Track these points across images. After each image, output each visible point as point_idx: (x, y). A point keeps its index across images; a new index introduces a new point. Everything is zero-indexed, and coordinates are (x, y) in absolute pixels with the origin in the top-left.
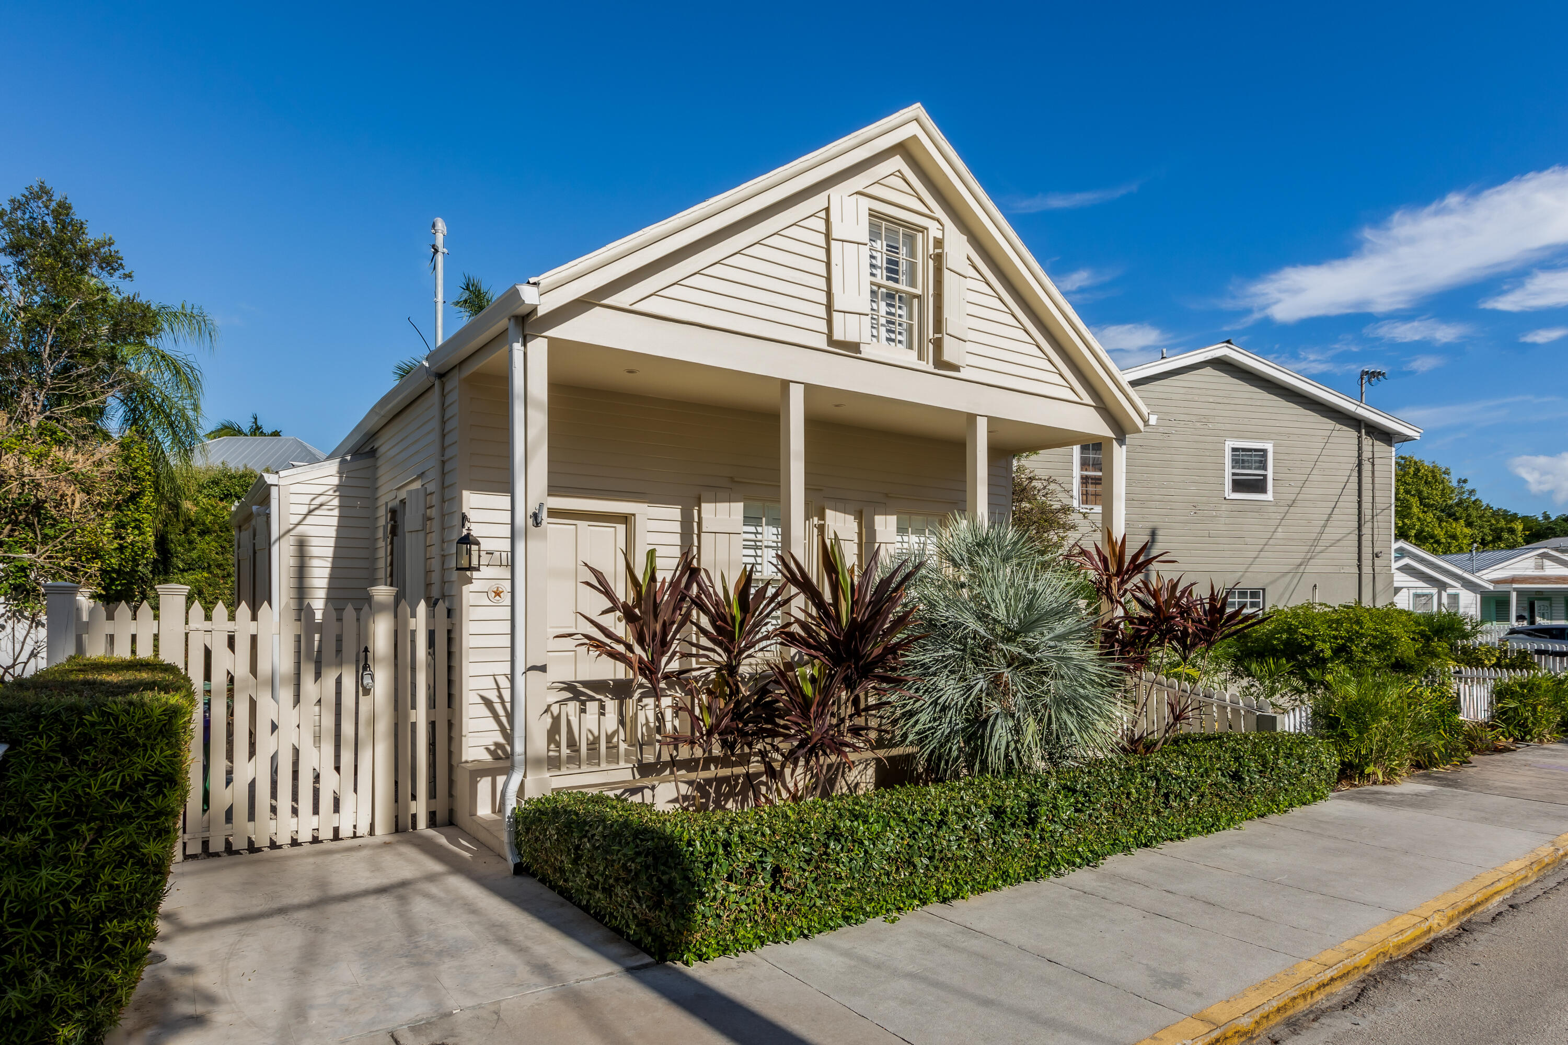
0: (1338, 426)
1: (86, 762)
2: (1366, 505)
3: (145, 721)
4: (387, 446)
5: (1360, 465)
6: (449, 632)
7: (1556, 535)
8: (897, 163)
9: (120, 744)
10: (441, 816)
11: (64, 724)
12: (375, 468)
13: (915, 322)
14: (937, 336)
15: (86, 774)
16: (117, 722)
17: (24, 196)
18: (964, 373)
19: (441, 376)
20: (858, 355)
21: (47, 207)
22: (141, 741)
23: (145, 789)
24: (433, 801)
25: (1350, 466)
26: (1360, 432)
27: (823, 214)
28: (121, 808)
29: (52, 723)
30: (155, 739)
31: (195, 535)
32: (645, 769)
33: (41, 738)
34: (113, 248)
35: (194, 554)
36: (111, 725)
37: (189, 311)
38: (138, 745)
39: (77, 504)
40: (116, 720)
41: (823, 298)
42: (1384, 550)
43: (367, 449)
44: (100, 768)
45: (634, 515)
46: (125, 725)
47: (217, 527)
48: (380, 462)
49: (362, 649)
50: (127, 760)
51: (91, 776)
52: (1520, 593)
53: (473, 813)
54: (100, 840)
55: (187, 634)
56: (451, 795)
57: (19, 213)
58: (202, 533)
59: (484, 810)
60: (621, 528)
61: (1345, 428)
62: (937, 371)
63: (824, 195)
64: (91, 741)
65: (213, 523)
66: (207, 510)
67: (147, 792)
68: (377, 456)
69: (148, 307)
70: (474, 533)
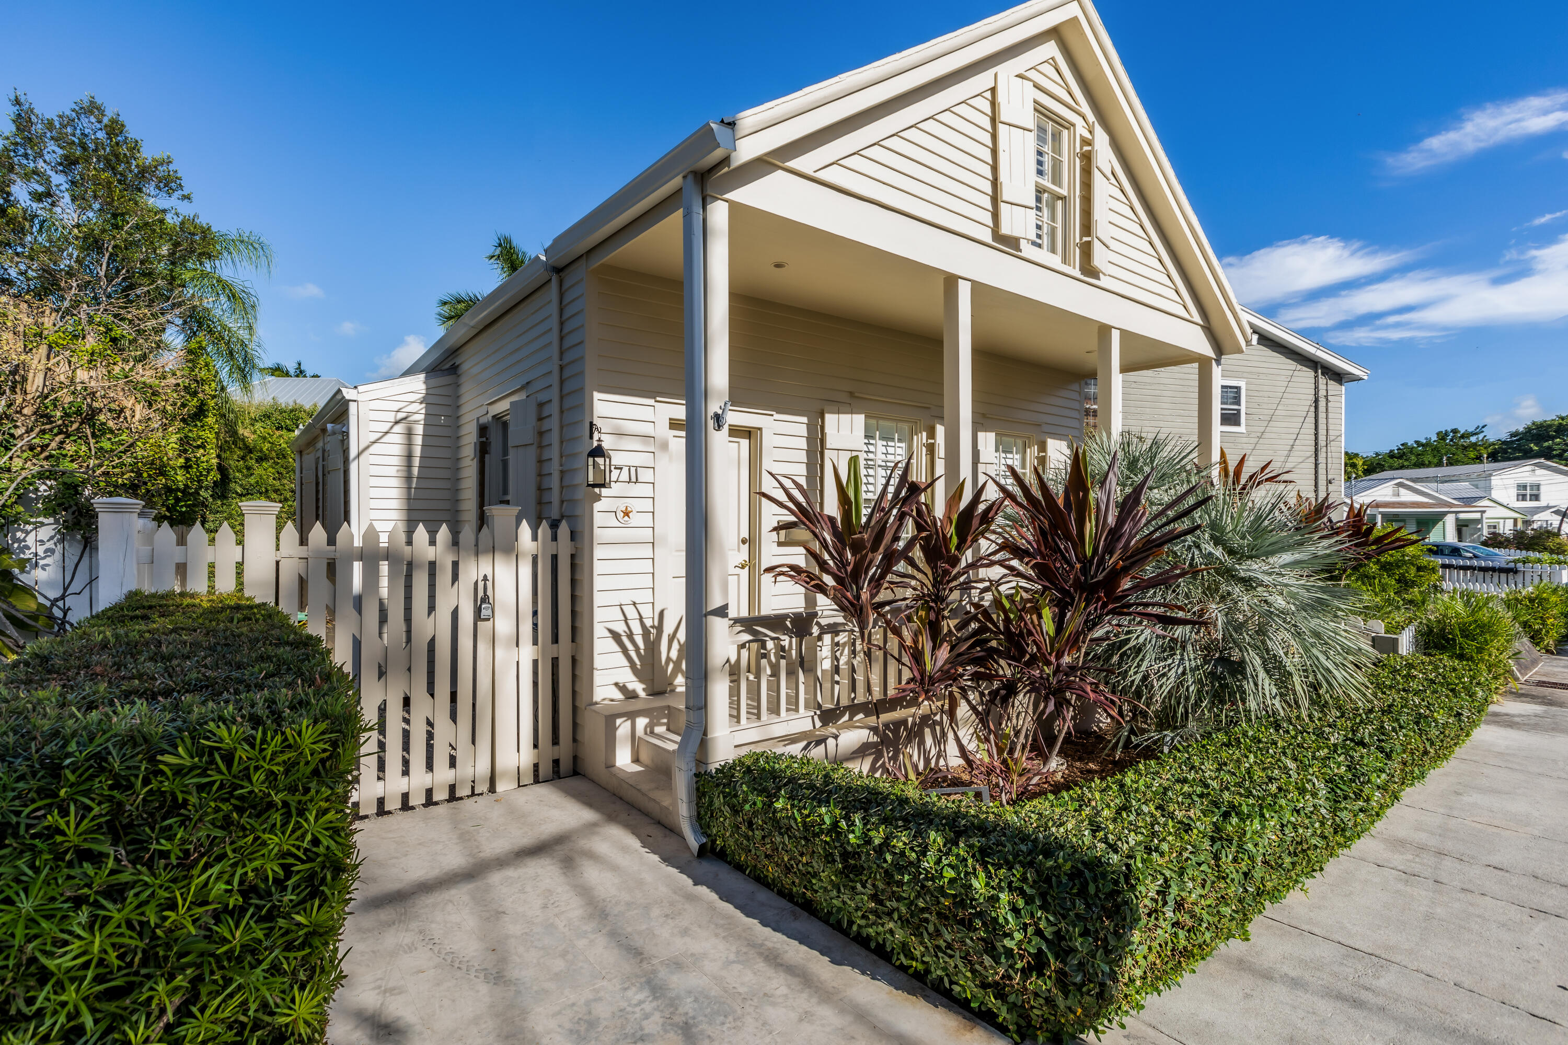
0: (1299, 367)
1: (165, 855)
2: (1322, 438)
3: (285, 757)
4: (471, 364)
5: (1316, 401)
6: (573, 556)
7: (1383, 470)
8: (1050, 49)
9: (236, 808)
10: (565, 766)
11: (116, 777)
12: (458, 386)
13: (1059, 225)
14: (1085, 239)
15: (165, 876)
16: (229, 765)
17: (73, 110)
18: (1104, 282)
19: (559, 270)
20: (1018, 253)
21: (100, 122)
22: (277, 798)
23: (285, 889)
24: (556, 747)
25: (1309, 403)
26: (1316, 372)
27: (988, 95)
28: (238, 934)
29: (91, 778)
30: (307, 790)
31: (253, 462)
32: (828, 716)
33: (64, 813)
34: (171, 167)
35: (252, 480)
36: (220, 772)
37: (246, 239)
38: (271, 805)
39: (138, 417)
40: (229, 758)
41: (988, 188)
42: (1337, 477)
43: (447, 366)
44: (197, 861)
45: (760, 429)
46: (247, 768)
47: (274, 454)
48: (463, 379)
49: (481, 578)
50: (251, 837)
51: (174, 880)
52: (1384, 515)
53: (610, 765)
54: (195, 1010)
55: (278, 563)
56: (575, 740)
57: (69, 130)
58: (260, 460)
59: (623, 759)
60: (745, 443)
61: (1305, 369)
62: (1082, 277)
63: (990, 73)
64: (175, 807)
65: (270, 450)
66: (264, 438)
67: (289, 897)
68: (460, 371)
69: (209, 229)
70: (605, 445)
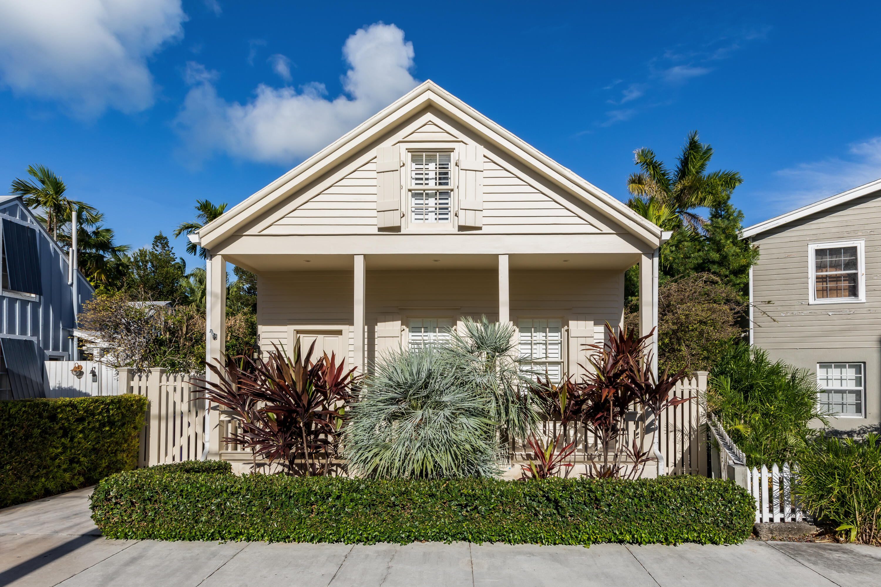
8: (427, 117)
13: (452, 206)
20: (399, 233)
45: (342, 330)
55: (160, 387)
63: (375, 149)
